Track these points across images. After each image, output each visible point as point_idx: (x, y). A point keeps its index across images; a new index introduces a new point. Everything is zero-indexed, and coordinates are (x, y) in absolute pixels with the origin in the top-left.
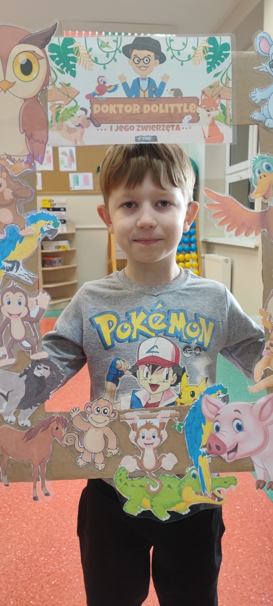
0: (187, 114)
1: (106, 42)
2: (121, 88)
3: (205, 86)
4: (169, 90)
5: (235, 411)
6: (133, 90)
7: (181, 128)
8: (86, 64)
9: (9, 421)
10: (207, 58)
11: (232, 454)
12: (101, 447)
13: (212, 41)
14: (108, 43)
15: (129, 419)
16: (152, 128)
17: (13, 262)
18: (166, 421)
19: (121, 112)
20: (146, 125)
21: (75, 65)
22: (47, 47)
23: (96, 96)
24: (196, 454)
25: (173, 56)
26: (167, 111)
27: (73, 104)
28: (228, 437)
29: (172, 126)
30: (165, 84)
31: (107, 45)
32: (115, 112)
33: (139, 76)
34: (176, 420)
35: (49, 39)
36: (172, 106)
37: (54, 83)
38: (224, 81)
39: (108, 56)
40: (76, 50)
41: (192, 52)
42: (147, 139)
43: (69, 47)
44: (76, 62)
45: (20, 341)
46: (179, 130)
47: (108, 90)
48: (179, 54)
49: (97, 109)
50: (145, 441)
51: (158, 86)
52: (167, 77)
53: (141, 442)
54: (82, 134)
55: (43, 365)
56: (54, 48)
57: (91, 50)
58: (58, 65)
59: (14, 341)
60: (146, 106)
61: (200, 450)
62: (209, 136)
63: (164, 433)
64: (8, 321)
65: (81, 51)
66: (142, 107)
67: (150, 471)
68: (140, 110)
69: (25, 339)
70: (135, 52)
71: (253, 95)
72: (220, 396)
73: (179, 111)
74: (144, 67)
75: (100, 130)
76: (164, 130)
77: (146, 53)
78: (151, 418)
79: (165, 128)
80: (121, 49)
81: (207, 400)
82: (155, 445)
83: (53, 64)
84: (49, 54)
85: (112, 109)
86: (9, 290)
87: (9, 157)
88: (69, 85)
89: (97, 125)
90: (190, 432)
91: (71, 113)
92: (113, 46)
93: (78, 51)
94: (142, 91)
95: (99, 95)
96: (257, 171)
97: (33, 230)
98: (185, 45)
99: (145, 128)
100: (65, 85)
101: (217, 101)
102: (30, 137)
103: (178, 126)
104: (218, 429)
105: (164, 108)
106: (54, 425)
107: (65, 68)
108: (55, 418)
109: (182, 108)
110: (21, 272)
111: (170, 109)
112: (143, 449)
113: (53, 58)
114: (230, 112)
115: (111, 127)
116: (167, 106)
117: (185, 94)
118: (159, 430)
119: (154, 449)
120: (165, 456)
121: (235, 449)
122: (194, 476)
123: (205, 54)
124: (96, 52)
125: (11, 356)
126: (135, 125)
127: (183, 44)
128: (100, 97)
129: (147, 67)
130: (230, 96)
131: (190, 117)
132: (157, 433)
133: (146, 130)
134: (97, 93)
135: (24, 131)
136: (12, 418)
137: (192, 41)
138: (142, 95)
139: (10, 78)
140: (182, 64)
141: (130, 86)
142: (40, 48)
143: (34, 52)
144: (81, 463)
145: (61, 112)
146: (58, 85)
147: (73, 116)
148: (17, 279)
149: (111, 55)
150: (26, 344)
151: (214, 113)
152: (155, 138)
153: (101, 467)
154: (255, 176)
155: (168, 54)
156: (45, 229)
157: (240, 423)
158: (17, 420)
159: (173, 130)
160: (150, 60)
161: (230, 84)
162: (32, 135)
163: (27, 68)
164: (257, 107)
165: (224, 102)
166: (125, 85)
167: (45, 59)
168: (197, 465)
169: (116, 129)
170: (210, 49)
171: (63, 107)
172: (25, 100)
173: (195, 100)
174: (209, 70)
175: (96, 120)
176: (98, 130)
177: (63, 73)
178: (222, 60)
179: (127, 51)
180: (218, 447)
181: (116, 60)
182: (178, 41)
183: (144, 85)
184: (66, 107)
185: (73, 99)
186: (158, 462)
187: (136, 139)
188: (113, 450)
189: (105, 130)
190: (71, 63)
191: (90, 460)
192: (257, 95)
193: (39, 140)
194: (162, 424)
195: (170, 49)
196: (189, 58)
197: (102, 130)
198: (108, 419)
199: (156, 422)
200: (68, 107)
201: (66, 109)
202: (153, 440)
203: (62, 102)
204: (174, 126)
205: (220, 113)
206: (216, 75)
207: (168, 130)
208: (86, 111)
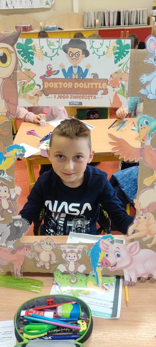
0: (101, 89)
1: (52, 42)
2: (61, 72)
3: (112, 72)
4: (91, 74)
5: (117, 248)
6: (68, 73)
7: (97, 98)
8: (40, 57)
9: (3, 245)
10: (115, 54)
11: (113, 268)
12: (48, 260)
13: (119, 42)
14: (53, 43)
15: (62, 248)
16: (79, 97)
17: (1, 171)
18: (81, 250)
19: (61, 87)
20: (76, 95)
21: (33, 57)
22: (16, 45)
23: (46, 77)
24: (95, 266)
25: (94, 53)
26: (89, 87)
27: (32, 82)
28: (112, 259)
29: (91, 96)
30: (88, 70)
31: (53, 45)
32: (57, 87)
33: (72, 65)
34: (86, 250)
35: (16, 40)
36: (92, 84)
37: (20, 69)
38: (124, 69)
39: (53, 52)
40: (34, 47)
41: (106, 50)
42: (76, 103)
43: (29, 45)
44: (34, 55)
45: (7, 210)
46: (96, 99)
47: (53, 73)
48: (98, 51)
49: (47, 85)
50: (70, 258)
51: (84, 72)
52: (89, 66)
53: (68, 259)
54: (38, 100)
55: (18, 222)
56: (20, 46)
57: (43, 47)
58: (23, 57)
59: (3, 209)
60: (76, 84)
61: (98, 264)
62: (113, 103)
63: (80, 256)
65: (36, 48)
66: (73, 86)
67: (72, 272)
68: (72, 86)
69: (9, 209)
70: (70, 49)
71: (141, 79)
72: (109, 240)
73: (96, 87)
74: (76, 59)
75: (48, 98)
76: (87, 99)
77: (77, 50)
78: (73, 248)
79: (87, 97)
80: (61, 47)
81: (103, 242)
82: (75, 261)
83: (19, 56)
84: (17, 50)
85: (56, 85)
88: (29, 70)
89: (47, 95)
90: (93, 256)
91: (31, 87)
92: (57, 45)
93: (35, 48)
94: (74, 74)
95: (48, 76)
96: (140, 125)
97: (11, 154)
100: (27, 70)
101: (120, 82)
102: (7, 101)
103: (95, 96)
104: (107, 255)
105: (87, 85)
106: (25, 249)
107: (27, 59)
108: (25, 245)
109: (98, 85)
110: (6, 176)
111: (90, 86)
112: (69, 262)
113: (19, 52)
114: (127, 89)
115: (55, 96)
116: (89, 84)
117: (100, 77)
118: (77, 254)
119: (74, 262)
120: (80, 266)
121: (115, 265)
122: (94, 276)
123: (114, 51)
124: (46, 49)
126: (69, 95)
127: (101, 44)
128: (49, 77)
129: (77, 59)
130: (127, 78)
131: (102, 91)
132: (76, 255)
133: (76, 98)
134: (47, 75)
135: (4, 98)
137: (107, 42)
138: (74, 77)
140: (99, 58)
141: (67, 71)
142: (12, 46)
143: (8, 48)
144: (38, 266)
145: (25, 87)
146: (23, 70)
147: (32, 89)
148: (4, 180)
149: (55, 51)
150: (10, 211)
151: (117, 89)
152: (81, 103)
153: (48, 268)
154: (139, 128)
155: (91, 51)
156: (18, 154)
157: (119, 253)
158: (7, 245)
159: (92, 98)
160: (79, 55)
161: (129, 70)
162: (8, 100)
163: (4, 59)
164: (144, 86)
165: (123, 82)
166: (64, 70)
167: (14, 53)
168: (95, 271)
169: (58, 97)
170: (118, 48)
171: (27, 84)
172: (4, 79)
173: (106, 81)
174: (116, 62)
175: (46, 92)
176: (47, 98)
177: (26, 62)
178: (125, 56)
179: (65, 48)
180: (106, 264)
181: (58, 55)
182: (97, 43)
183: (75, 70)
184: (28, 84)
185: (32, 79)
186: (76, 268)
187: (70, 103)
188: (54, 261)
189: (51, 98)
190: (31, 56)
191: (42, 265)
192: (144, 78)
193: (12, 103)
194: (79, 252)
195: (92, 48)
196: (104, 54)
197: (49, 98)
198: (52, 247)
199: (76, 250)
200: (29, 83)
201: (28, 85)
202: (74, 258)
203: (26, 81)
204: (93, 96)
205: (121, 89)
206: (120, 65)
207: (89, 99)
208: (40, 86)
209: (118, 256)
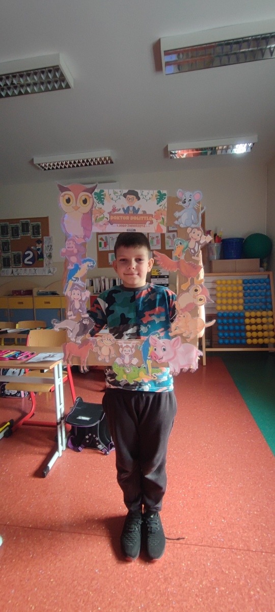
2: (122, 210)
3: (156, 210)
4: (141, 211)
5: (163, 343)
6: (126, 211)
8: (108, 200)
10: (157, 199)
11: (160, 360)
12: (108, 354)
13: (159, 192)
15: (120, 343)
16: (134, 226)
17: (76, 278)
18: (135, 345)
19: (121, 219)
21: (104, 200)
23: (112, 213)
24: (146, 359)
25: (143, 198)
26: (140, 219)
27: (102, 216)
28: (160, 353)
30: (140, 209)
31: (117, 193)
33: (129, 205)
35: (94, 190)
36: (142, 217)
37: (95, 208)
38: (164, 209)
41: (151, 196)
43: (102, 193)
45: (78, 309)
46: (145, 226)
47: (117, 210)
48: (146, 197)
49: (112, 218)
50: (126, 352)
51: (137, 209)
52: (140, 206)
53: (124, 353)
54: (106, 228)
55: (86, 320)
56: (96, 194)
58: (97, 200)
59: (75, 309)
60: (131, 217)
61: (148, 358)
62: (157, 230)
63: (134, 350)
64: (74, 301)
66: (130, 218)
67: (127, 364)
69: (80, 308)
70: (128, 196)
71: (175, 214)
72: (157, 336)
74: (132, 202)
75: (113, 226)
77: (132, 196)
78: (128, 343)
79: (139, 226)
80: (122, 194)
81: (152, 338)
82: (129, 354)
83: (95, 200)
84: (94, 196)
85: (118, 218)
86: (74, 289)
87: (76, 236)
88: (101, 208)
89: (112, 224)
90: (144, 350)
91: (101, 219)
92: (119, 193)
93: (105, 195)
96: (176, 245)
97: (84, 266)
98: (148, 194)
99: (130, 226)
100: (99, 208)
101: (161, 216)
102: (85, 229)
104: (155, 349)
106: (90, 343)
107: (100, 202)
109: (146, 218)
110: (80, 282)
112: (125, 356)
113: (95, 198)
114: (165, 220)
115: (117, 225)
116: (140, 217)
117: (147, 213)
118: (131, 348)
119: (129, 356)
120: (133, 359)
121: (162, 358)
123: (156, 197)
124: (113, 196)
125: (74, 315)
126: (127, 225)
130: (166, 214)
131: (149, 222)
132: (130, 350)
134: (112, 211)
136: (73, 339)
137: (151, 192)
138: (130, 213)
139: (78, 205)
140: (147, 201)
141: (126, 209)
142: (91, 194)
143: (88, 195)
144: (100, 359)
145: (97, 219)
146: (97, 208)
147: (102, 221)
148: (78, 285)
149: (118, 197)
150: (80, 311)
151: (159, 221)
152: (135, 230)
154: (175, 247)
156: (89, 265)
157: (165, 348)
159: (142, 227)
160: (134, 199)
161: (166, 209)
163: (85, 202)
165: (163, 216)
166: (123, 209)
167: (92, 198)
168: (146, 363)
169: (119, 226)
170: (158, 196)
172: (84, 214)
173: (152, 215)
174: (158, 204)
175: (111, 222)
178: (163, 200)
179: (125, 195)
181: (120, 199)
182: (145, 192)
183: (131, 209)
185: (102, 214)
186: (130, 361)
188: (113, 355)
189: (115, 226)
190: (102, 200)
191: (103, 358)
192: (177, 214)
193: (88, 229)
194: (133, 346)
196: (150, 198)
199: (130, 345)
200: (100, 217)
202: (129, 352)
203: (98, 215)
204: (143, 225)
205: (162, 221)
206: (160, 206)
208: (107, 219)
209: (164, 350)
